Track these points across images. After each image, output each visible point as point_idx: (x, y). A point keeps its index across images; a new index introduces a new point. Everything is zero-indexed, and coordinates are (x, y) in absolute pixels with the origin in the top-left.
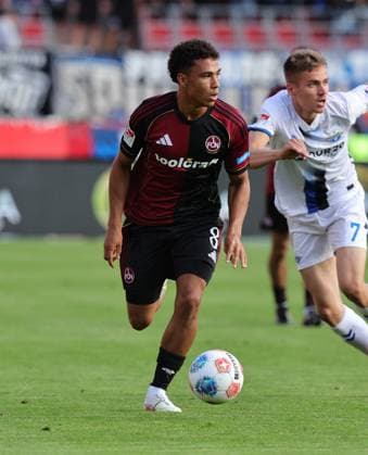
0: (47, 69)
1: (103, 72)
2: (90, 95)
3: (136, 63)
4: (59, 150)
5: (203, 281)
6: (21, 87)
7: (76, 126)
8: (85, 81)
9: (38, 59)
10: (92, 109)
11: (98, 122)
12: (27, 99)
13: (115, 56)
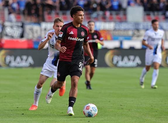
0: (22, 27)
1: (36, 27)
2: (33, 33)
3: (44, 25)
4: (25, 46)
5: (78, 77)
6: (16, 31)
7: (29, 41)
8: (32, 30)
9: (20, 24)
10: (33, 36)
11: (35, 39)
12: (17, 34)
13: (39, 23)
